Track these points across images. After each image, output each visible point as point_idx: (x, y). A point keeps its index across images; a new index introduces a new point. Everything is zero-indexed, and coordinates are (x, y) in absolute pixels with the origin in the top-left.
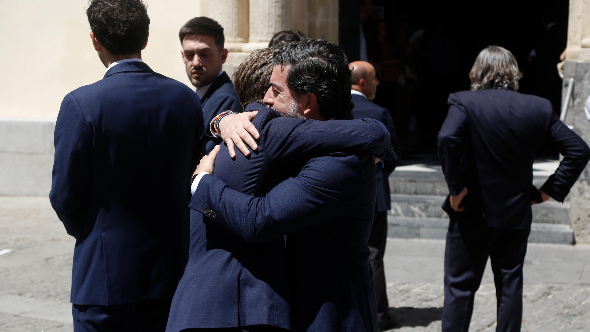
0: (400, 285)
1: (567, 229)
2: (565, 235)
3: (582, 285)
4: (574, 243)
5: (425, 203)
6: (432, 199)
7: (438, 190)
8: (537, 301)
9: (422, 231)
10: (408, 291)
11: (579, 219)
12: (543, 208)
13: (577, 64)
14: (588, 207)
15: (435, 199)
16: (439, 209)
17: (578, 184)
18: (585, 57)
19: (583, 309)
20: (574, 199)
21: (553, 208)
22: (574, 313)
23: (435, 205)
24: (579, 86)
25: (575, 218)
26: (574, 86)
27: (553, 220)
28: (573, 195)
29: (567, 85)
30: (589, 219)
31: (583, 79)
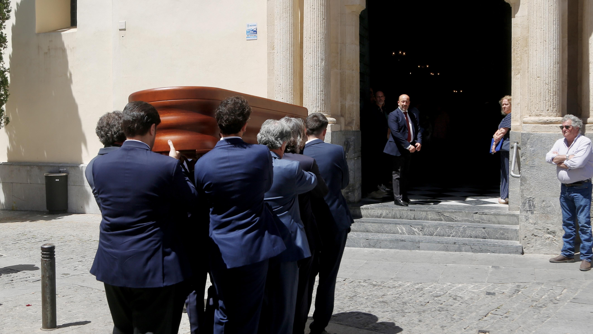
0: (415, 284)
1: (518, 243)
2: (517, 247)
3: (538, 284)
4: (523, 253)
5: (422, 225)
6: (426, 223)
7: (430, 217)
9: (421, 245)
11: (526, 237)
12: (501, 229)
13: (522, 134)
14: (532, 229)
15: (428, 222)
16: (432, 229)
17: (524, 214)
18: (528, 129)
19: (545, 302)
20: (522, 224)
21: (508, 229)
22: (540, 305)
23: (429, 227)
24: (524, 148)
25: (523, 236)
26: (518, 148)
27: (508, 238)
28: (521, 221)
29: (512, 148)
30: (532, 237)
31: (526, 143)
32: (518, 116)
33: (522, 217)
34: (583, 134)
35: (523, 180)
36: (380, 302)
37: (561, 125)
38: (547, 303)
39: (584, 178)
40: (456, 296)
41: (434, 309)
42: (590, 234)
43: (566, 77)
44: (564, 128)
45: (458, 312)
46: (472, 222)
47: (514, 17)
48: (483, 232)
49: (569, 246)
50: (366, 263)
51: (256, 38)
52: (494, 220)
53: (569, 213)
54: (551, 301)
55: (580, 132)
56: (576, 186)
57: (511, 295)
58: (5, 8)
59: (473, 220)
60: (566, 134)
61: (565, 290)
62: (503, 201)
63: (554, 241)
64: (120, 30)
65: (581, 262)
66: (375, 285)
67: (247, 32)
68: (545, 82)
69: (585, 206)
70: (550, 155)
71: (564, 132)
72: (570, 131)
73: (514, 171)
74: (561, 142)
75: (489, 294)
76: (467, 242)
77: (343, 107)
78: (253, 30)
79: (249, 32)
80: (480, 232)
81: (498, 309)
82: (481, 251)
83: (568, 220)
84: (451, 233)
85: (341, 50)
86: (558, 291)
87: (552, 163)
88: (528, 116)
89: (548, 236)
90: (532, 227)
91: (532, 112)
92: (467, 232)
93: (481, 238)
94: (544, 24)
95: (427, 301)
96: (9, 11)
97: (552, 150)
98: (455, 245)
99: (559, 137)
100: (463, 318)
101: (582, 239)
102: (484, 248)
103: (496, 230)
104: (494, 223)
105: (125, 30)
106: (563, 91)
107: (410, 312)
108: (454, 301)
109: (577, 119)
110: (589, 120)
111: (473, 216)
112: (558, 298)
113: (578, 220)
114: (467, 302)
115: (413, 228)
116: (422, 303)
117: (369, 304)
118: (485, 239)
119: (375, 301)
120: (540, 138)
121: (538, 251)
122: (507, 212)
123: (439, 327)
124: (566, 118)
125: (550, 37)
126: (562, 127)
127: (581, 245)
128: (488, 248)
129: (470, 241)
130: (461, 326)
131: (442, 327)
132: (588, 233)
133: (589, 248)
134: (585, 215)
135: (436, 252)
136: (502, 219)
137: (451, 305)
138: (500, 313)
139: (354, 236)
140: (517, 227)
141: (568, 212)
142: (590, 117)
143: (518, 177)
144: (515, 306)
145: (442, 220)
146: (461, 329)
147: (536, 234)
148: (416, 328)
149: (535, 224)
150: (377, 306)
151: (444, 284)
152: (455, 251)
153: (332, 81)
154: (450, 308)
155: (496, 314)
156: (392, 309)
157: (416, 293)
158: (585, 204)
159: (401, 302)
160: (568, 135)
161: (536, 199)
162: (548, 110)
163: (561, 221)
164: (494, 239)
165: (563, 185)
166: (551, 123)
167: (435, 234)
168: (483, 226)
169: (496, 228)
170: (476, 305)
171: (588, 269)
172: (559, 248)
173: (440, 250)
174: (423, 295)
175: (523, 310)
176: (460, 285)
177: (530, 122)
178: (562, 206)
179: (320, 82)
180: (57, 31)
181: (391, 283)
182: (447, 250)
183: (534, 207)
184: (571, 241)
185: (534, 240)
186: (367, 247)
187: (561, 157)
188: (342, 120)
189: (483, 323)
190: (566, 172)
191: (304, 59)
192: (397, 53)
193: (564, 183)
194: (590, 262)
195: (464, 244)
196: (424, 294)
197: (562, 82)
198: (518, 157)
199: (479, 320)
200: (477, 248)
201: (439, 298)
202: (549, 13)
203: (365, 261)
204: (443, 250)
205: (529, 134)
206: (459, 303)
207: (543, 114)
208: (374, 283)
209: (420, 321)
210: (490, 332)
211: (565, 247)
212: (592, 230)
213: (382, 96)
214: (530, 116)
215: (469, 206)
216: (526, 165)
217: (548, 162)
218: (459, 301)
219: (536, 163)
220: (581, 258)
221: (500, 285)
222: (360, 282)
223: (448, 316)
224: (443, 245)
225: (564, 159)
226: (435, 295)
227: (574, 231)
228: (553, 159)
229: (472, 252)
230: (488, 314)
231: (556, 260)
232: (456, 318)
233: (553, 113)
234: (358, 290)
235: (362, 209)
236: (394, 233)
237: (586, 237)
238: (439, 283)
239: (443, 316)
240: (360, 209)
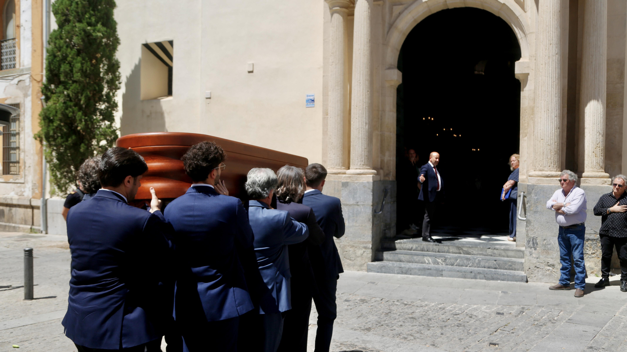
0: (438, 304)
1: (523, 273)
2: (522, 277)
3: (540, 307)
4: (527, 281)
5: (445, 257)
6: (448, 255)
7: (451, 251)
8: (518, 316)
9: (444, 273)
10: (444, 309)
11: (530, 268)
12: (509, 262)
13: (528, 185)
14: (535, 262)
15: (449, 255)
16: (452, 261)
17: (529, 250)
18: (532, 181)
19: (545, 322)
20: (527, 258)
21: (515, 262)
22: (540, 324)
23: (450, 259)
24: (529, 197)
25: (528, 268)
26: (524, 197)
27: (515, 269)
28: (526, 255)
29: (520, 196)
30: (535, 268)
31: (531, 193)
32: (525, 171)
33: (527, 253)
34: (578, 186)
35: (528, 222)
36: (410, 318)
37: (559, 178)
38: (547, 323)
39: (579, 222)
40: (472, 315)
41: (454, 325)
42: (583, 267)
43: (565, 140)
44: (562, 181)
45: (473, 327)
46: (485, 255)
47: (523, 91)
48: (494, 264)
49: (565, 277)
50: (399, 287)
51: (313, 106)
52: (503, 254)
53: (566, 250)
54: (550, 321)
55: (575, 184)
56: (571, 228)
57: (517, 315)
58: (118, 80)
59: (486, 254)
60: (564, 186)
61: (562, 313)
62: (512, 239)
63: (553, 273)
64: (207, 98)
65: (575, 290)
66: (406, 305)
67: (307, 101)
68: (547, 143)
69: (579, 245)
70: (550, 203)
71: (562, 184)
72: (568, 184)
73: (520, 215)
74: (559, 192)
75: (498, 313)
76: (481, 272)
77: (382, 162)
78: (311, 100)
79: (308, 101)
80: (492, 263)
81: (505, 326)
82: (493, 279)
83: (565, 255)
84: (468, 264)
85: (381, 116)
86: (556, 313)
87: (552, 209)
88: (533, 171)
89: (549, 268)
90: (535, 261)
91: (536, 167)
92: (481, 263)
93: (493, 268)
94: (547, 96)
95: (448, 318)
96: (120, 83)
97: (552, 198)
98: (471, 274)
99: (558, 188)
100: (477, 333)
101: (577, 271)
102: (495, 276)
103: (505, 262)
104: (504, 256)
105: (210, 98)
106: (562, 151)
107: (434, 327)
108: (470, 319)
109: (573, 174)
110: (584, 174)
111: (486, 251)
112: (556, 318)
113: (573, 256)
114: (480, 320)
115: (438, 260)
116: (443, 320)
117: (401, 319)
118: (496, 269)
119: (406, 317)
120: (542, 189)
121: (540, 280)
122: (515, 248)
123: (457, 339)
124: (564, 172)
125: (552, 107)
126: (560, 181)
127: (576, 276)
128: (499, 277)
129: (484, 271)
130: (475, 339)
131: (460, 339)
132: (581, 266)
133: (582, 279)
134: (579, 252)
135: (456, 279)
136: (510, 253)
137: (468, 322)
138: (507, 329)
139: (390, 264)
140: (523, 260)
141: (564, 248)
142: (585, 172)
143: (524, 220)
144: (520, 324)
145: (460, 253)
146: (475, 341)
147: (538, 266)
148: (439, 339)
149: (537, 258)
150: (407, 321)
151: (462, 305)
152: (472, 279)
153: (374, 140)
154: (466, 324)
155: (504, 330)
156: (419, 324)
157: (439, 311)
158: (579, 243)
159: (427, 318)
160: (566, 187)
161: (539, 238)
162: (550, 166)
163: (559, 256)
164: (503, 269)
165: (561, 228)
166: (552, 176)
167: (455, 264)
168: (495, 259)
169: (505, 261)
170: (488, 323)
171: (581, 296)
172: (557, 278)
173: (459, 277)
174: (445, 314)
175: (527, 327)
176: (475, 306)
177: (535, 175)
178: (560, 244)
179: (364, 142)
180: (156, 99)
181: (419, 303)
182: (465, 277)
183: (537, 244)
184: (567, 273)
185: (537, 271)
186: (400, 274)
187: (559, 205)
188: (381, 171)
189: (493, 337)
190: (563, 217)
191: (352, 123)
192: (427, 118)
193: (561, 225)
194: (583, 290)
195: (479, 273)
196: (445, 312)
197: (562, 144)
198: (524, 204)
199: (490, 334)
200: (489, 276)
201: (458, 316)
202: (552, 87)
203: (399, 285)
204: (462, 278)
205: (534, 186)
206: (474, 320)
207: (546, 169)
208: (405, 302)
209: (442, 334)
210: (499, 345)
211: (563, 278)
212: (585, 264)
213: (413, 153)
214: (535, 171)
215: (483, 243)
216: (531, 210)
217: (548, 208)
218: (474, 319)
219: (539, 209)
220: (575, 287)
221: (508, 307)
222: (394, 302)
223: (465, 331)
224: (461, 273)
225: (562, 207)
226: (454, 313)
227: (570, 265)
228: (552, 206)
229: (486, 279)
230: (498, 330)
231: (554, 288)
232: (472, 333)
233: (554, 169)
234: (393, 308)
235: (397, 243)
236: (422, 263)
237: (580, 270)
238: (458, 304)
239: (461, 331)
240: (394, 243)
